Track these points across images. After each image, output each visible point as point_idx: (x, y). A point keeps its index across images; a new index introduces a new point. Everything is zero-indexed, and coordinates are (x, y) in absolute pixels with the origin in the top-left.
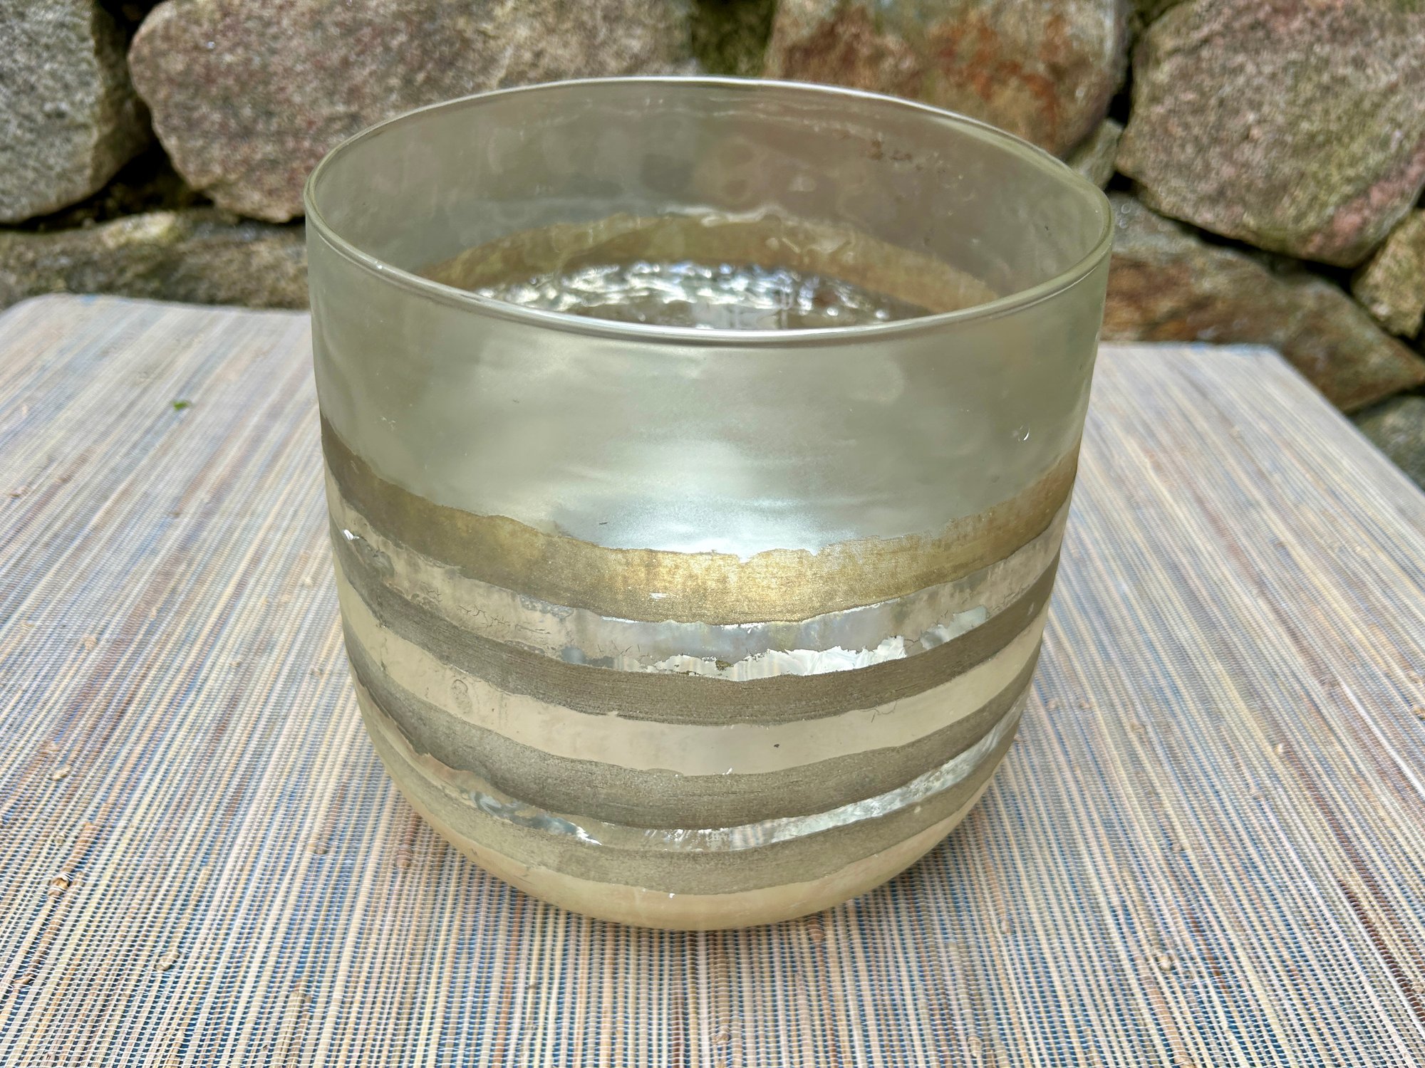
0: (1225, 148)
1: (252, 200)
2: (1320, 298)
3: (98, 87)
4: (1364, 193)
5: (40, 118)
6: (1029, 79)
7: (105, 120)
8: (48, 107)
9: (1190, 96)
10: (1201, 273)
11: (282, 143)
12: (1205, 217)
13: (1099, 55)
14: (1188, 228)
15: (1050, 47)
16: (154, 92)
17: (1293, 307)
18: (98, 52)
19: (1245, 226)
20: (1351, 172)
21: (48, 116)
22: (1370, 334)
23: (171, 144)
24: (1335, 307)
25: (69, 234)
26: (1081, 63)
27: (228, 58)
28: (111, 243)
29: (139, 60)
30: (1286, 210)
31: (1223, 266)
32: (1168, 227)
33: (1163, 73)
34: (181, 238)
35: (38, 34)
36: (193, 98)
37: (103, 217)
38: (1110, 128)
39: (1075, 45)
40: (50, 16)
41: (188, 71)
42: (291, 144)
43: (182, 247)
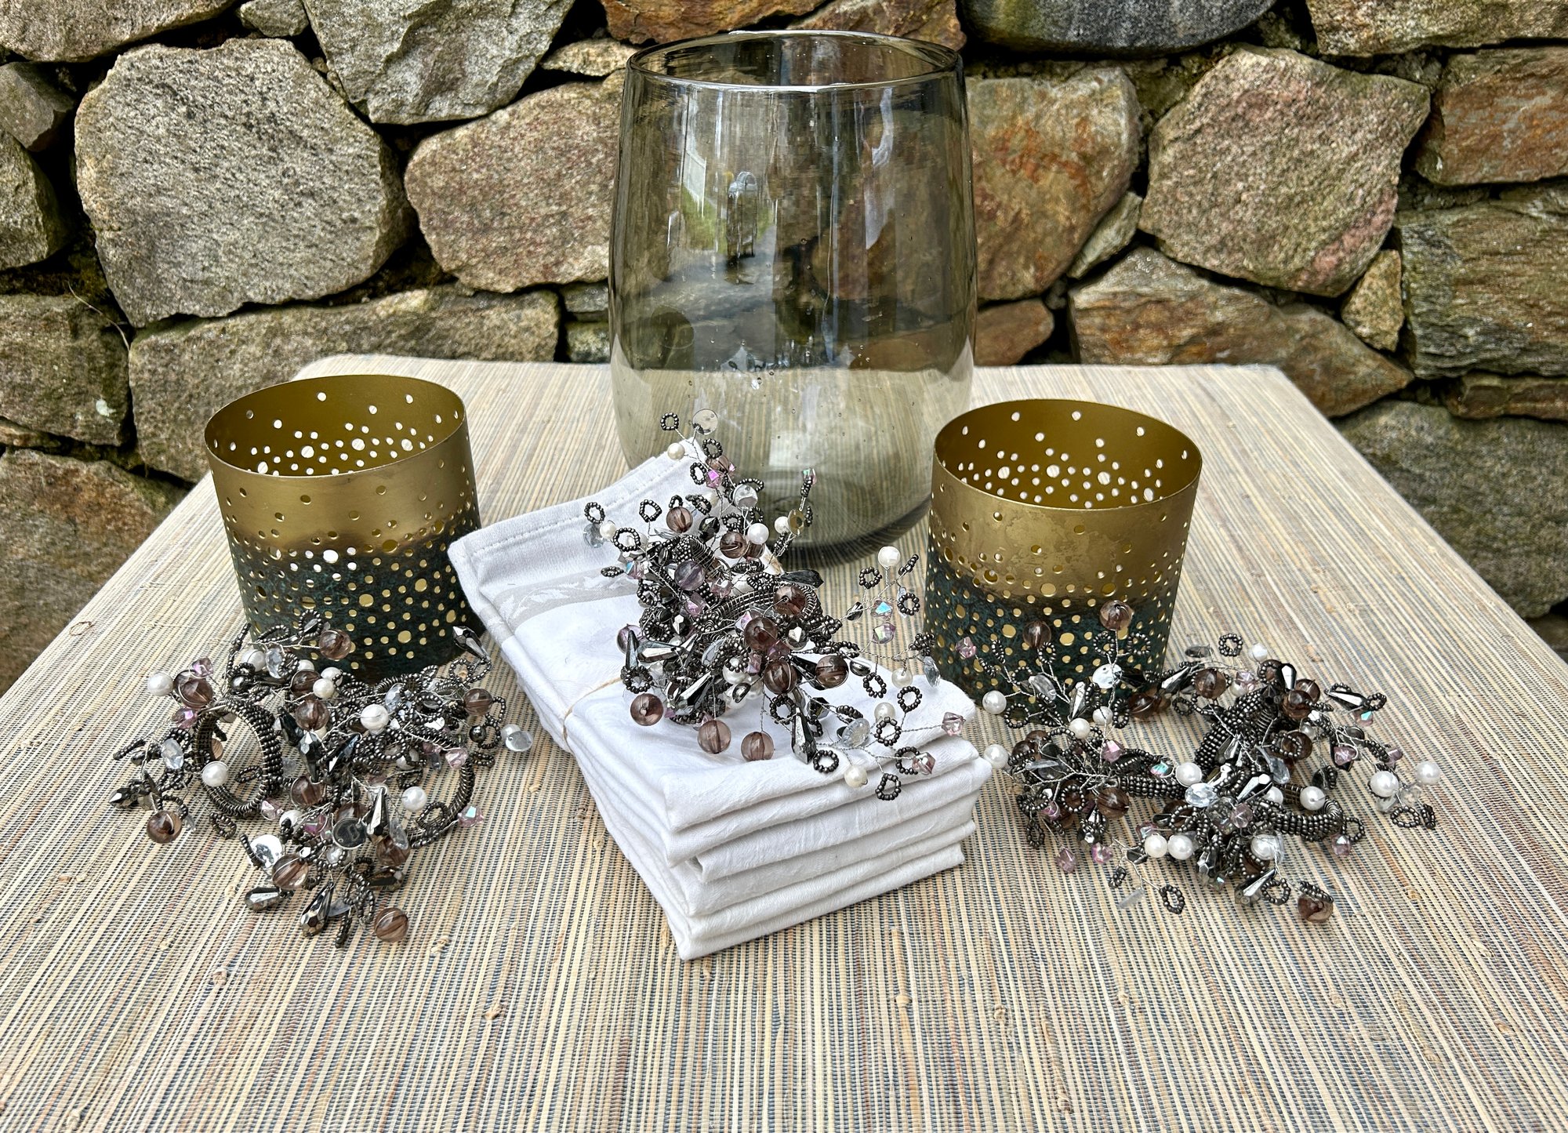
0: (1223, 209)
1: (487, 278)
2: (1313, 322)
3: (382, 200)
4: (1338, 238)
5: (338, 223)
6: (1065, 164)
7: (385, 223)
8: (345, 215)
9: (1191, 172)
10: (1214, 307)
11: (512, 235)
12: (1212, 263)
13: (1118, 146)
14: (1200, 272)
15: (1080, 141)
16: (421, 202)
17: (1291, 331)
18: (382, 176)
19: (1245, 268)
20: (1325, 223)
21: (345, 222)
22: (1357, 350)
23: (431, 239)
24: (1326, 330)
25: (352, 308)
26: (1104, 152)
27: (475, 176)
28: (383, 314)
29: (413, 180)
30: (1277, 255)
31: (1230, 300)
32: (1183, 271)
33: (1168, 156)
34: (432, 309)
35: (342, 163)
36: (449, 206)
37: (376, 295)
38: (1132, 198)
39: (1099, 139)
40: (351, 151)
41: (446, 187)
42: (517, 236)
43: (433, 315)
